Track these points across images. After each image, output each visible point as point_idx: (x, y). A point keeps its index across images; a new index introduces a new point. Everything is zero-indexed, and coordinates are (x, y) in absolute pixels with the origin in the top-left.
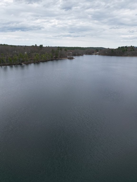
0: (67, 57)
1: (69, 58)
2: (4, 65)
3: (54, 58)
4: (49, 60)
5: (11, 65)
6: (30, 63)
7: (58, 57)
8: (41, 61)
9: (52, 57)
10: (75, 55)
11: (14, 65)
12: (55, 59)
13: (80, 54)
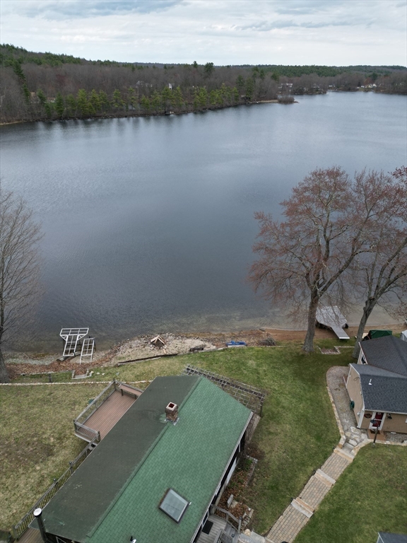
0: (276, 99)
1: (281, 102)
2: (133, 116)
3: (241, 101)
4: (228, 104)
5: (146, 115)
6: (186, 112)
7: (253, 97)
8: (210, 109)
9: (236, 98)
10: (300, 92)
11: (154, 115)
12: (245, 104)
13: (317, 91)
